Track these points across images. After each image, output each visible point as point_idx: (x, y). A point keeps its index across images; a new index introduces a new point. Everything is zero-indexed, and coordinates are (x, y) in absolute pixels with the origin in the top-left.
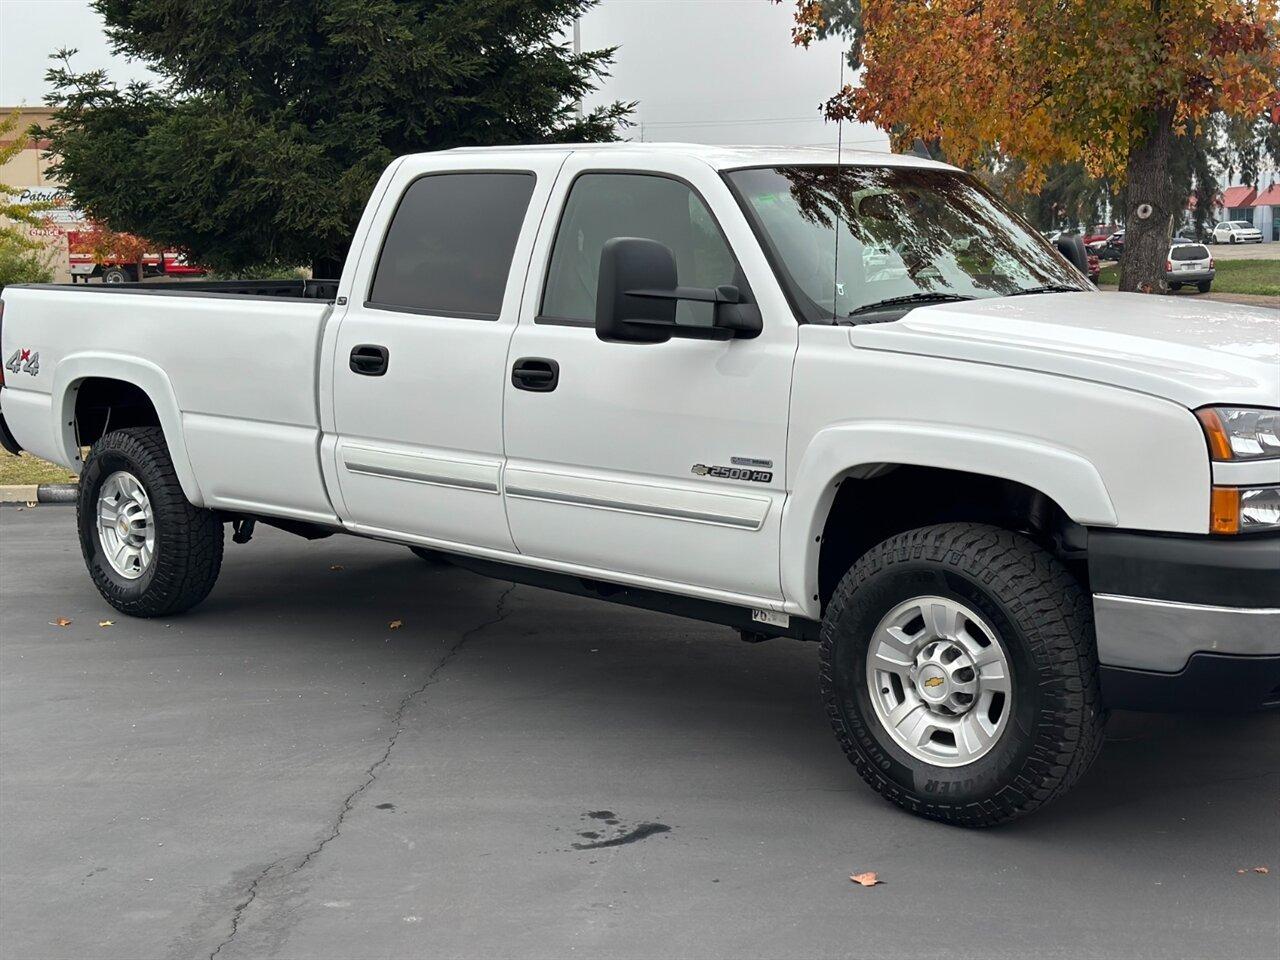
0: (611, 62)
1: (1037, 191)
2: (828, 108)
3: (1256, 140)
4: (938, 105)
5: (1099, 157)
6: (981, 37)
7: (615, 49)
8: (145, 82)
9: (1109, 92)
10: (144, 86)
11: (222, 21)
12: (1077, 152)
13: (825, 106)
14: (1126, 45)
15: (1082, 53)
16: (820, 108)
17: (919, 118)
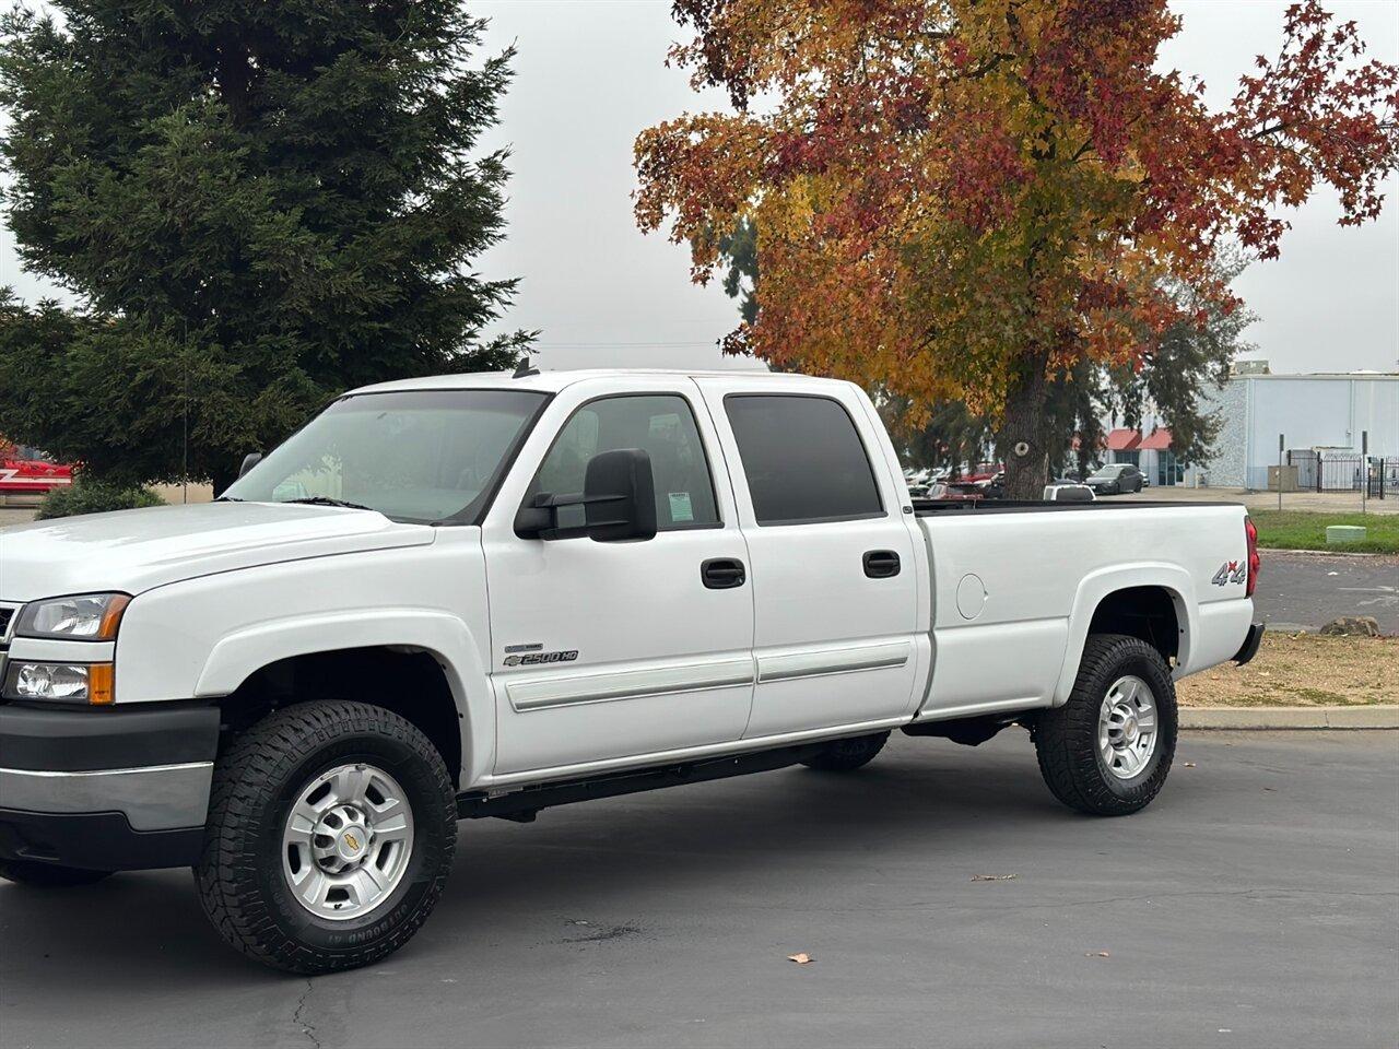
0: (514, 292)
1: (923, 427)
2: (726, 343)
3: (1138, 383)
4: (830, 344)
5: (979, 397)
6: (870, 286)
7: (519, 280)
8: (55, 299)
9: (985, 341)
10: (54, 303)
11: (147, 246)
12: (961, 393)
13: (723, 341)
14: (1001, 299)
15: (962, 304)
16: (718, 343)
17: (811, 355)
